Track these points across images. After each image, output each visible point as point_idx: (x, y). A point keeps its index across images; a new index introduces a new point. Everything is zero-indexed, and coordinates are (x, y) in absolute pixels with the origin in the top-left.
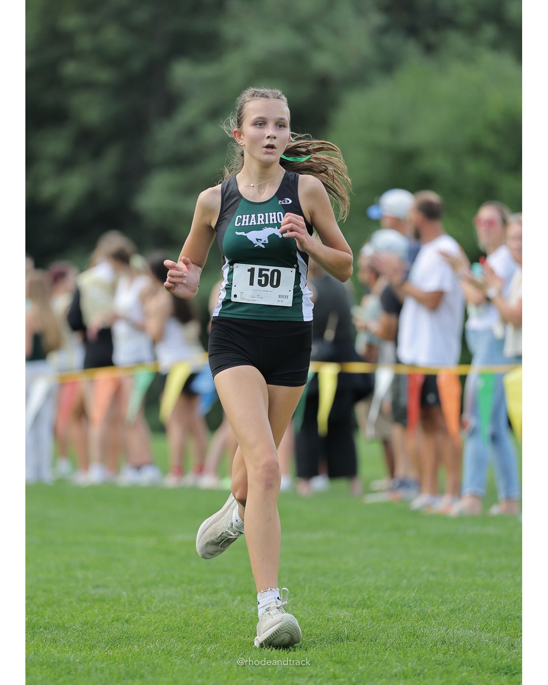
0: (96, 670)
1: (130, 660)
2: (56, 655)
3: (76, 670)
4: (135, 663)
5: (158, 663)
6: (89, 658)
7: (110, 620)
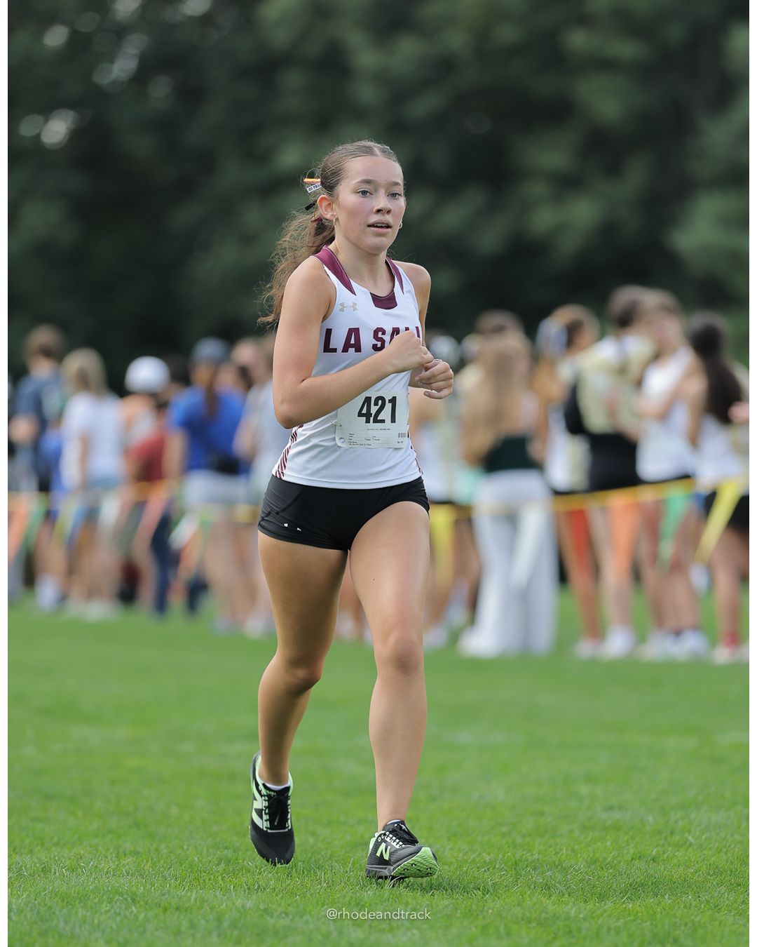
0: (609, 930)
1: (658, 916)
2: (550, 907)
3: (579, 930)
4: (667, 921)
5: (699, 922)
6: (599, 912)
7: (628, 857)
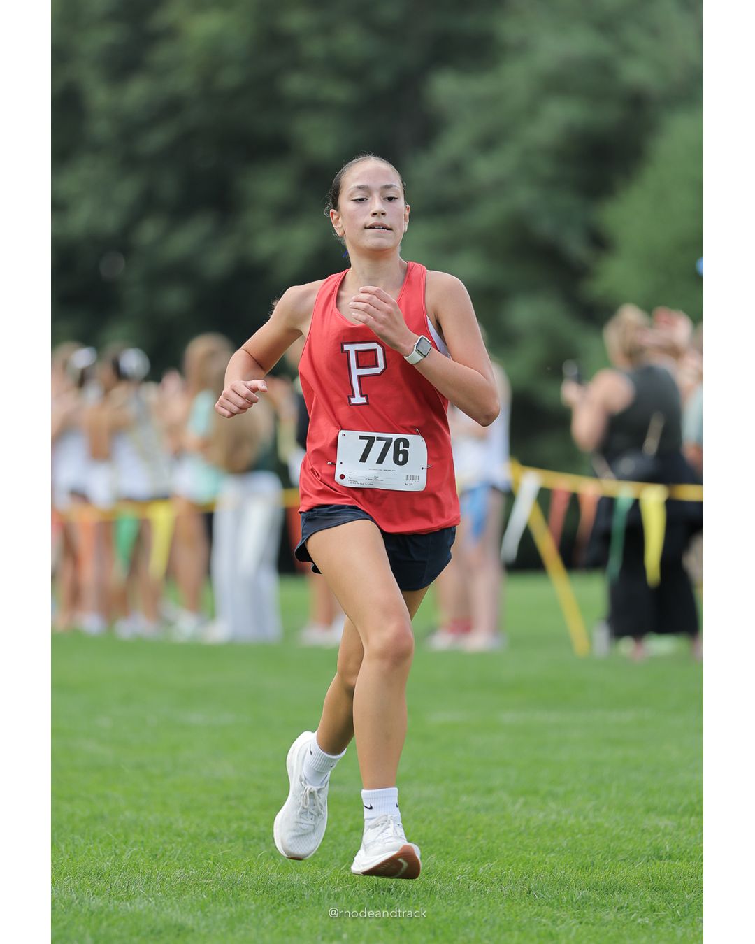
0: (329, 897)
2: (275, 875)
3: (302, 896)
6: (319, 880)
7: (346, 829)
